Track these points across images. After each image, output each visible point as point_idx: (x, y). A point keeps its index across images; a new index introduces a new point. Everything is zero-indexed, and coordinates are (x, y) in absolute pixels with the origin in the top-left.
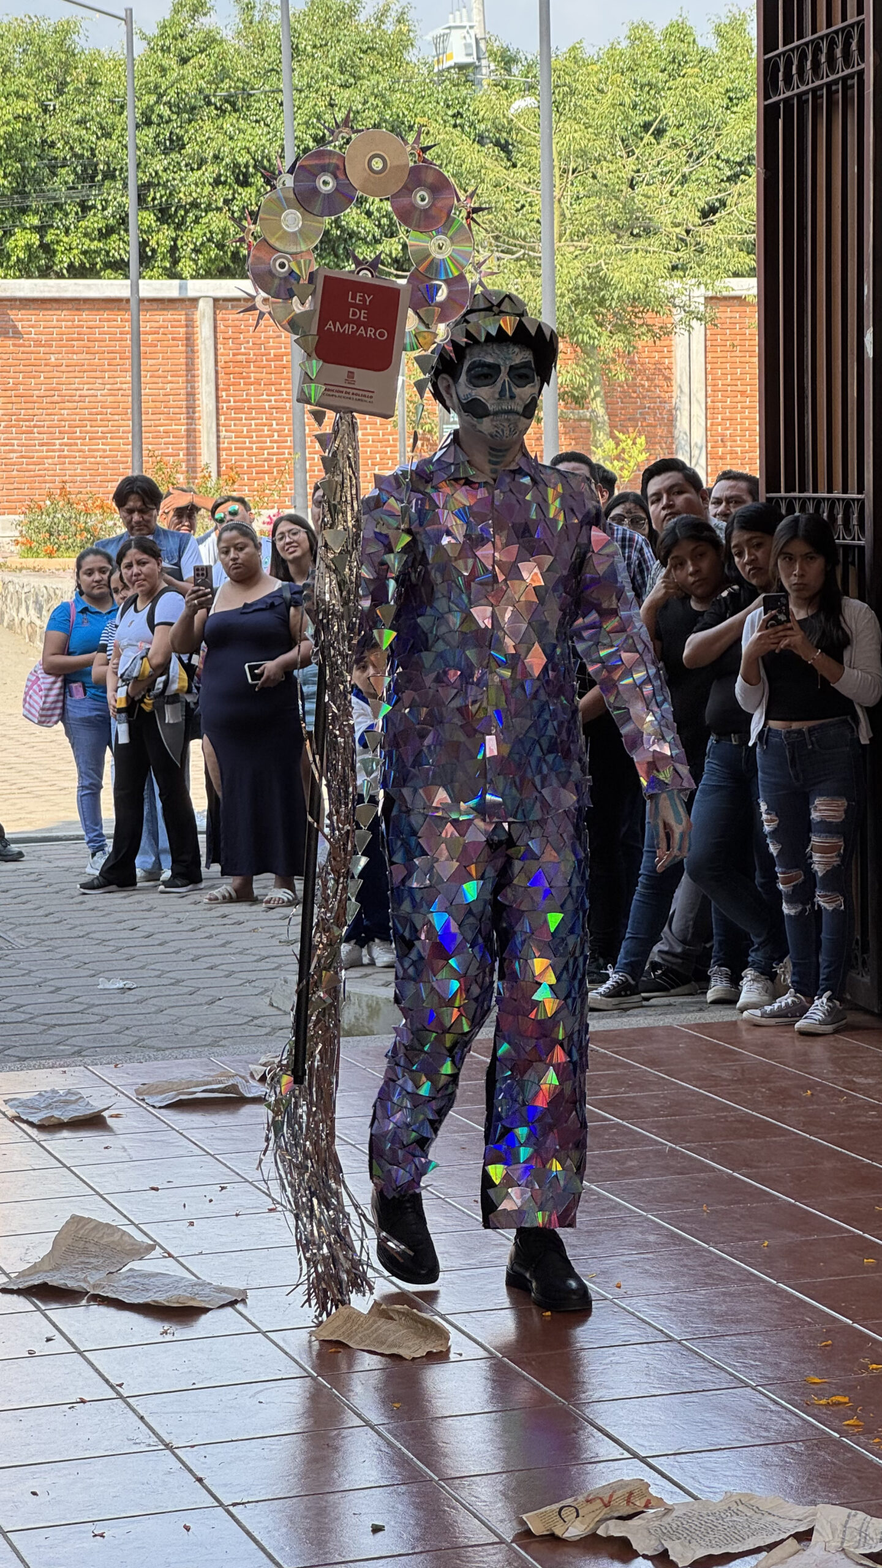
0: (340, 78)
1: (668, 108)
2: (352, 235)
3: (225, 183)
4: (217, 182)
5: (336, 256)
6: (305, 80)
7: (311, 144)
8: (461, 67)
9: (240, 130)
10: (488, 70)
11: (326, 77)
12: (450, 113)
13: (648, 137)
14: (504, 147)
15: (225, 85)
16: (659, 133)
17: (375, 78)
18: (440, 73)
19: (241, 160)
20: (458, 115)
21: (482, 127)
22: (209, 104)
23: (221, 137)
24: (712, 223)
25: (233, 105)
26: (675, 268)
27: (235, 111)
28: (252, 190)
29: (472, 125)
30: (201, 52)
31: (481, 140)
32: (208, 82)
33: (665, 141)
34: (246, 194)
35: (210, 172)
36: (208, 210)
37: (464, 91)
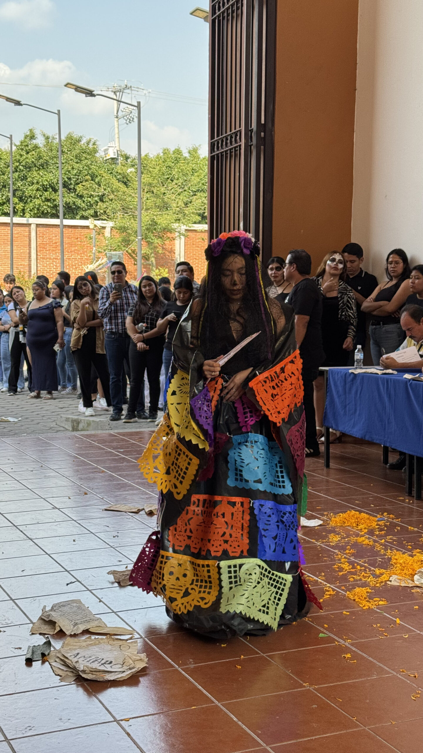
0: (75, 160)
1: (175, 174)
2: (79, 207)
3: (40, 190)
4: (38, 190)
5: (74, 214)
6: (65, 160)
7: (66, 180)
8: (112, 159)
9: (45, 175)
10: (121, 159)
11: (71, 160)
12: (109, 172)
13: (169, 181)
14: (125, 183)
15: (41, 161)
16: (172, 181)
17: (86, 161)
18: (106, 160)
19: (45, 184)
20: (111, 173)
21: (118, 177)
22: (35, 166)
23: (39, 176)
24: (188, 207)
26: (176, 220)
27: (44, 168)
28: (48, 193)
29: (115, 176)
30: (33, 150)
31: (118, 180)
32: (35, 160)
33: (174, 183)
34: (46, 193)
35: (35, 187)
36: (34, 198)
37: (113, 166)
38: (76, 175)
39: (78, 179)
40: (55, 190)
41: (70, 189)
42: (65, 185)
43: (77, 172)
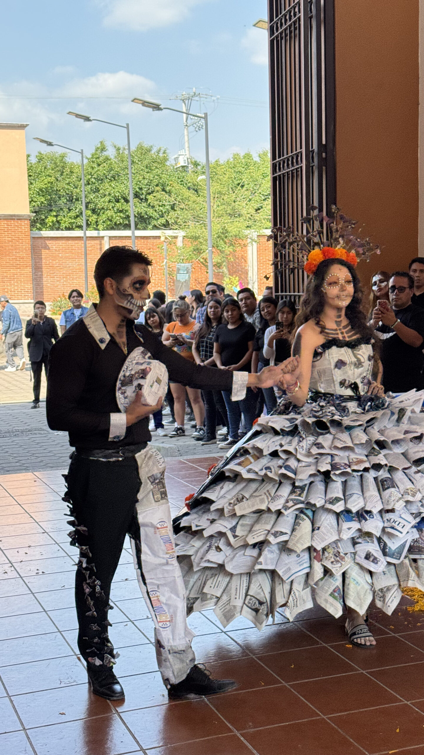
0: (146, 170)
1: (245, 179)
2: (151, 217)
3: (112, 202)
4: (109, 201)
5: (146, 223)
6: (136, 171)
7: (138, 190)
8: (183, 167)
9: (117, 186)
10: (191, 167)
11: (142, 170)
12: (180, 180)
13: (239, 187)
14: (196, 191)
15: (112, 172)
16: (242, 186)
17: (157, 170)
18: (177, 168)
19: (117, 195)
20: (182, 181)
21: (189, 185)
22: (107, 178)
23: (111, 188)
24: (259, 213)
25: (114, 178)
26: (248, 227)
27: (115, 180)
28: (120, 204)
29: (186, 184)
30: (105, 162)
31: (189, 188)
32: (107, 172)
33: (245, 188)
34: (118, 204)
35: (107, 199)
36: (107, 210)
37: (184, 174)
38: (147, 185)
39: (149, 189)
40: (127, 201)
41: (141, 199)
42: (136, 195)
43: (148, 182)
